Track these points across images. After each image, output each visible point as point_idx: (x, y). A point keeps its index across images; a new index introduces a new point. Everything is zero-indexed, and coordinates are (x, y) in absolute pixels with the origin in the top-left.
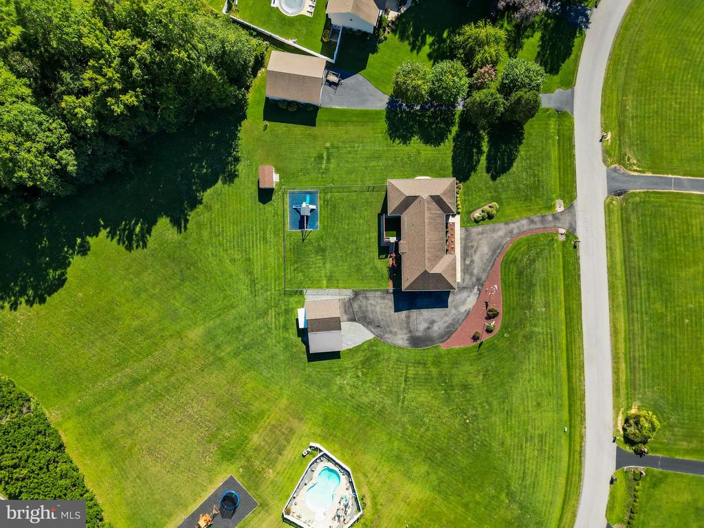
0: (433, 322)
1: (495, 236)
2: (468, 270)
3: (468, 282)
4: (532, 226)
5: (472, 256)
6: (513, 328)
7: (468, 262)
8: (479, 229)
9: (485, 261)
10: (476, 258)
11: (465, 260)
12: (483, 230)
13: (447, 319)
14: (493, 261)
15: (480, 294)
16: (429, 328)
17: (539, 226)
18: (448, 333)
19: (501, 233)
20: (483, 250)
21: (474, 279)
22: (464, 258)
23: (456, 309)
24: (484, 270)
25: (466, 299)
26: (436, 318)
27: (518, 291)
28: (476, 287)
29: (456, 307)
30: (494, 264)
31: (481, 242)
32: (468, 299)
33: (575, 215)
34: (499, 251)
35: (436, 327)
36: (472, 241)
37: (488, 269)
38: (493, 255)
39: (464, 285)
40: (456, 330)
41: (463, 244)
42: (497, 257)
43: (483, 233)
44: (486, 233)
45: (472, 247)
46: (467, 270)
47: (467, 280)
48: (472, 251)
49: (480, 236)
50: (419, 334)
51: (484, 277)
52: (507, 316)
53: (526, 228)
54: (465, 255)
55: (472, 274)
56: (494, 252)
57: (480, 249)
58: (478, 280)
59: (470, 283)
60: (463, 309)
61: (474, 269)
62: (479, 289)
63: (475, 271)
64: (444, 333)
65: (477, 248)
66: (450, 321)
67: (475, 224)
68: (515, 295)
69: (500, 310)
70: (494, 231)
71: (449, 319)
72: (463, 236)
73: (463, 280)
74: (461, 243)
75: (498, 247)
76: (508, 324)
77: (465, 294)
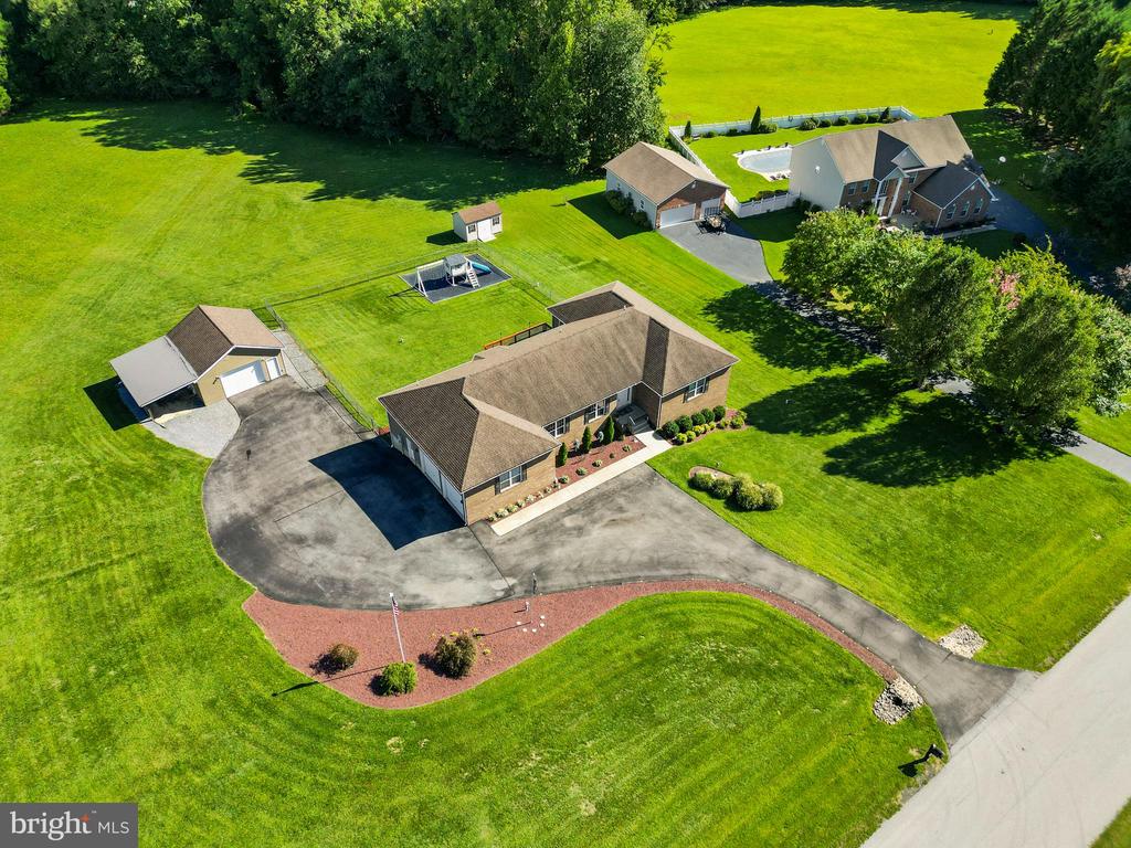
0: (325, 539)
1: (700, 542)
2: (547, 533)
3: (511, 554)
4: (824, 608)
5: (594, 522)
6: (435, 747)
7: (568, 522)
8: (682, 499)
9: (608, 558)
10: (598, 534)
11: (571, 512)
12: (686, 508)
13: (358, 566)
14: (626, 575)
15: (497, 600)
16: (300, 540)
17: (844, 621)
18: (308, 593)
19: (722, 550)
20: (636, 539)
21: (532, 562)
22: (571, 510)
23: (405, 570)
24: (580, 570)
25: (453, 577)
26: (343, 541)
27: (588, 686)
28: (511, 581)
29: (411, 567)
30: (618, 582)
31: (654, 521)
32: (461, 581)
33: (997, 700)
34: (666, 572)
35: (309, 555)
36: (632, 501)
37: (593, 578)
38: (641, 566)
39: (496, 550)
40: (334, 606)
41: (606, 488)
42: (649, 579)
43: (678, 512)
44: (688, 518)
45: (621, 509)
46: (544, 531)
47: (516, 547)
48: (609, 516)
49: (664, 510)
50: (268, 530)
51: (559, 581)
52: (472, 705)
53: (798, 595)
54: (586, 505)
55: (542, 548)
56: (654, 564)
57: (630, 528)
58: (540, 572)
59: (513, 561)
60: (416, 586)
61: (563, 544)
62: (509, 591)
63: (557, 553)
64: (304, 581)
65: (627, 521)
66: (353, 577)
67: (684, 485)
68: (567, 684)
69: (481, 676)
70: (710, 531)
71: (357, 570)
72: (630, 477)
73: (511, 539)
74: (606, 483)
75: (677, 565)
76: (444, 725)
77: (470, 565)
